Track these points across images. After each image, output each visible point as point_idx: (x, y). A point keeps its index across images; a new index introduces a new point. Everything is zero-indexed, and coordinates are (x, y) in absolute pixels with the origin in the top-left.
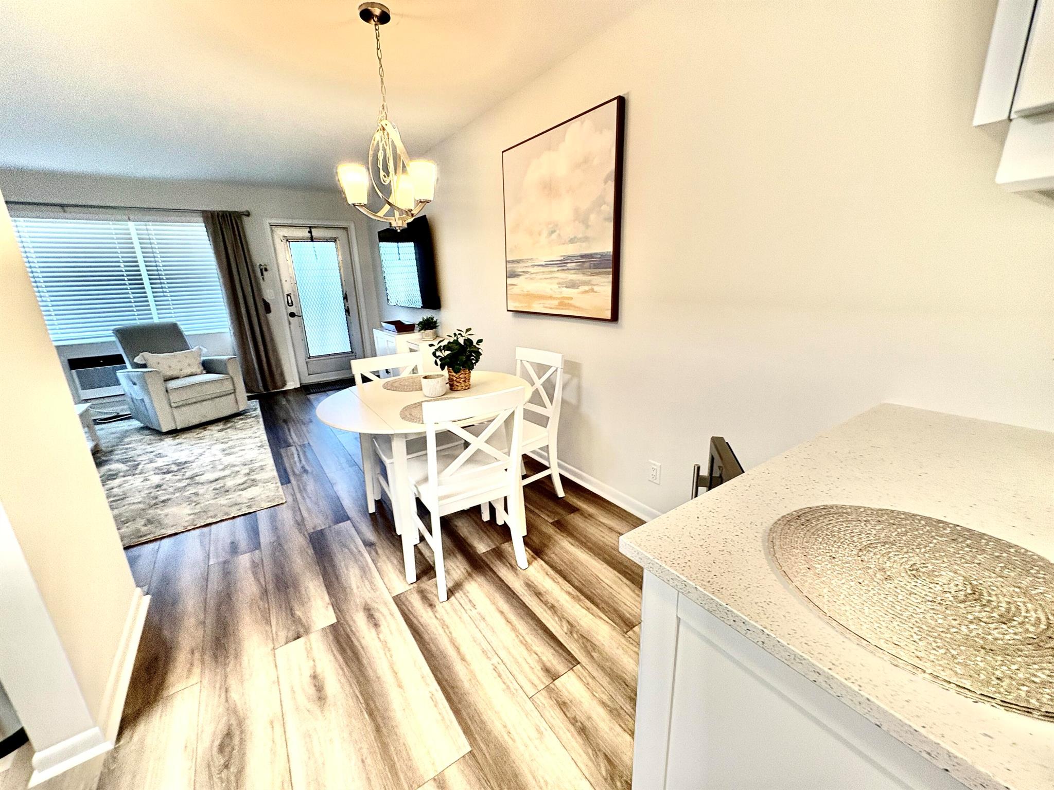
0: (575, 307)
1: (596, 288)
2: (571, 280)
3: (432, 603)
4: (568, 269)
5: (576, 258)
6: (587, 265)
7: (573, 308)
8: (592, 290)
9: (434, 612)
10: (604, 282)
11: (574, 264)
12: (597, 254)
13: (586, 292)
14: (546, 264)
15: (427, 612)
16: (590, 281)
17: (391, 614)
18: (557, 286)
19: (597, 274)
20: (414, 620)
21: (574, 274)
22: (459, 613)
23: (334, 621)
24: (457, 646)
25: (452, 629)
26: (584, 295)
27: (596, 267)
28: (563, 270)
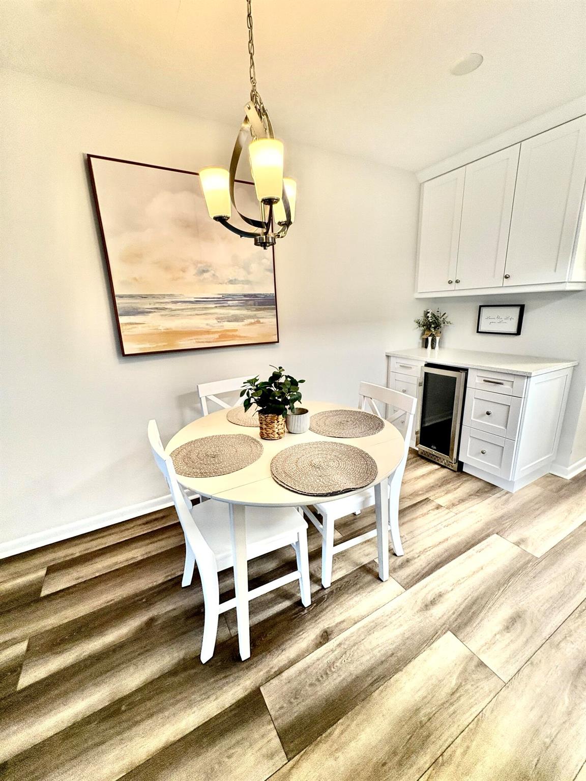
0: (240, 337)
1: (261, 320)
2: (232, 315)
3: (405, 560)
4: (229, 306)
5: (240, 297)
6: (250, 302)
7: (238, 339)
8: (259, 322)
9: (414, 558)
10: (270, 315)
11: (237, 302)
12: (260, 294)
13: (251, 324)
14: (197, 301)
15: (416, 562)
16: (255, 315)
17: (425, 587)
18: (215, 321)
19: (261, 310)
20: (426, 570)
21: (238, 310)
22: (411, 544)
23: (449, 633)
24: (438, 543)
25: (427, 547)
26: (249, 327)
27: (260, 304)
28: (224, 306)
